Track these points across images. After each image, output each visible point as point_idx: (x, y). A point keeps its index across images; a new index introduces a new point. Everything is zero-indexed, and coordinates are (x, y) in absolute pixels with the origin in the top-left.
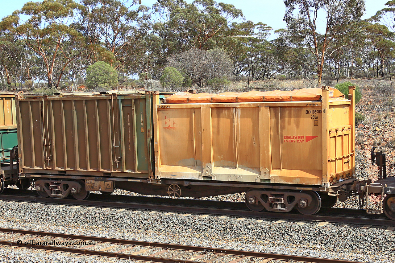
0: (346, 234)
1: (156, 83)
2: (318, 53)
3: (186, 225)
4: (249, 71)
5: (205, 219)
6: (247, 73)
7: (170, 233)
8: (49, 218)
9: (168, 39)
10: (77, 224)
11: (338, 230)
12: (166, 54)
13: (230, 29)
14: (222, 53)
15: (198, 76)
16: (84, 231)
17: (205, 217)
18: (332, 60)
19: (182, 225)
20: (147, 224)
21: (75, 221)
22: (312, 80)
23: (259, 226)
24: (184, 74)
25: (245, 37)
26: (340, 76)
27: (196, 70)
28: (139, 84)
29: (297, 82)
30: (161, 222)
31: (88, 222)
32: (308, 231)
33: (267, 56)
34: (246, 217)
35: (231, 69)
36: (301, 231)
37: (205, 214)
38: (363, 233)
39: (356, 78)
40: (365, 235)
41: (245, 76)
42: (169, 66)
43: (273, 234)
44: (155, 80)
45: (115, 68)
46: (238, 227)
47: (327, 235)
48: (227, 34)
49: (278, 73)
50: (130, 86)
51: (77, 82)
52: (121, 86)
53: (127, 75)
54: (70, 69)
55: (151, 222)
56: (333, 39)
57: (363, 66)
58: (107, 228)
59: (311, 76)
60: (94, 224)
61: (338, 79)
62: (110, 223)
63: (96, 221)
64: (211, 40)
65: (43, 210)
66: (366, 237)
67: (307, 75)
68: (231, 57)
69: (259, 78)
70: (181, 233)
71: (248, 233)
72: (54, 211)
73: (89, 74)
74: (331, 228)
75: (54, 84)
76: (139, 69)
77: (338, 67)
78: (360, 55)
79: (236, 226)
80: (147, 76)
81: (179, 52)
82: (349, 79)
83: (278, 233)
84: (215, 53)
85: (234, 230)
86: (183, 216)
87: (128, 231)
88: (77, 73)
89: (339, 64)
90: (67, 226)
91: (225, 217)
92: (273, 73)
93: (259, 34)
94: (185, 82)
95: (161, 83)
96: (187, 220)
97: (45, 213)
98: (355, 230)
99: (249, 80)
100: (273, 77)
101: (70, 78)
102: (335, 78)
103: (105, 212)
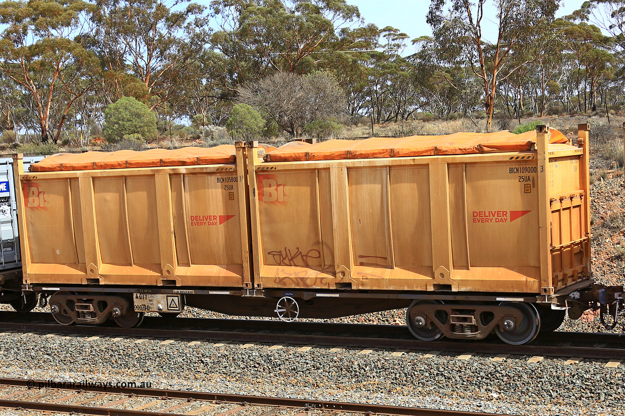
0: (540, 374)
1: (220, 131)
2: (485, 76)
3: (274, 364)
4: (373, 107)
5: (307, 354)
6: (370, 110)
7: (249, 378)
8: (49, 357)
9: (237, 58)
10: (94, 366)
11: (526, 368)
12: (234, 83)
13: (340, 38)
14: (327, 79)
15: (288, 118)
16: (107, 378)
17: (306, 349)
18: (510, 86)
19: (268, 365)
20: (210, 364)
21: (92, 362)
22: (476, 121)
23: (395, 363)
24: (266, 114)
25: (364, 52)
26: (522, 112)
27: (286, 109)
28: (192, 133)
29: (452, 123)
30: (234, 360)
31: (113, 363)
32: (477, 369)
33: (400, 82)
34: (373, 349)
35: (343, 104)
36: (465, 370)
37: (305, 345)
38: (568, 371)
39: (549, 114)
40: (571, 374)
41: (366, 115)
42: (240, 102)
43: (419, 376)
44: (217, 127)
45: (152, 108)
46: (361, 365)
47: (508, 375)
48: (334, 47)
49: (419, 111)
50: (177, 137)
51: (89, 132)
52: (161, 137)
53: (171, 119)
54: (77, 112)
55: (217, 360)
56: (511, 52)
57: (561, 95)
58: (145, 372)
59: (475, 114)
60: (123, 365)
61: (519, 117)
62: (149, 363)
63: (127, 360)
64: (309, 58)
65: (38, 344)
66: (573, 377)
67: (469, 111)
68: (342, 85)
69: (389, 118)
70: (266, 378)
71: (378, 375)
72: (56, 346)
73: (109, 118)
74: (515, 363)
75: (52, 137)
76: (191, 109)
77: (519, 97)
78: (555, 76)
79: (358, 365)
80: (205, 120)
81: (257, 79)
82: (538, 116)
83: (427, 375)
84: (316, 80)
85: (354, 371)
86: (270, 349)
87: (179, 376)
88: (88, 117)
89: (522, 92)
90: (79, 370)
91: (339, 349)
92: (412, 110)
93: (387, 48)
94: (268, 128)
95: (228, 131)
96: (277, 355)
97: (42, 350)
98: (554, 366)
99: (373, 122)
100: (412, 117)
101: (78, 126)
102: (515, 115)
103: (141, 345)
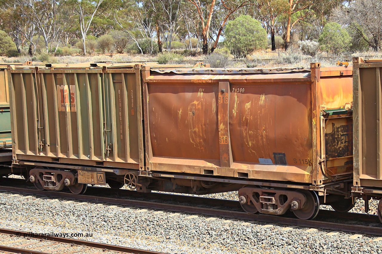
3: (259, 239)
8: (105, 224)
19: (255, 239)
20: (214, 236)
30: (232, 234)
55: (220, 233)
62: (172, 232)
63: (157, 229)
72: (112, 215)
96: (263, 232)
97: (101, 217)
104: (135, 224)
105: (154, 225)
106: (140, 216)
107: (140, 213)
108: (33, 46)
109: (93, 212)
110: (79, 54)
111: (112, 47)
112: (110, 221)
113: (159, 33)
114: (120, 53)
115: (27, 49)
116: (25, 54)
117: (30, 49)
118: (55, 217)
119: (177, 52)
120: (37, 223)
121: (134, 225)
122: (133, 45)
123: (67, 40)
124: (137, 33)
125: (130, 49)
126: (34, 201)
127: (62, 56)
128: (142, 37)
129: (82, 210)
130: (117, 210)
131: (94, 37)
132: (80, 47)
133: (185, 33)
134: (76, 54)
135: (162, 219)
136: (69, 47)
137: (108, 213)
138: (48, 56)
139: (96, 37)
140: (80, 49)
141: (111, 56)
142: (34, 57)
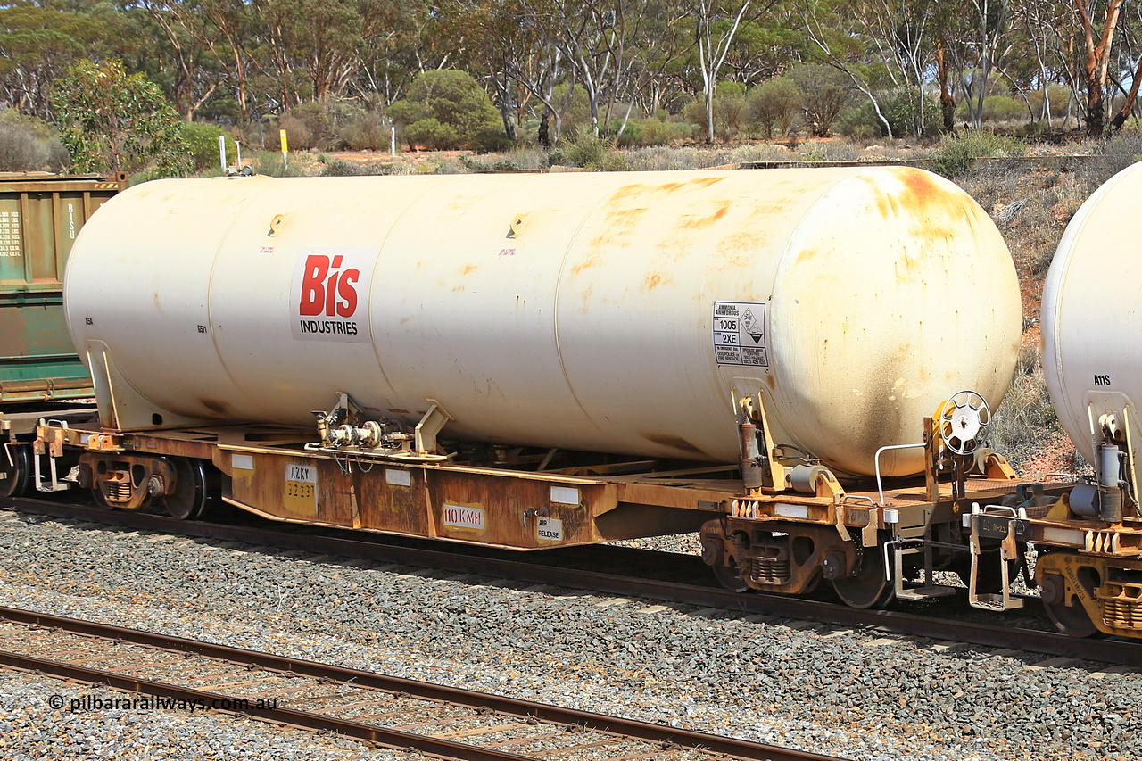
104: (863, 683)
105: (921, 687)
106: (878, 658)
107: (880, 647)
108: (553, 118)
109: (730, 644)
110: (693, 138)
111: (796, 118)
112: (785, 672)
113: (946, 69)
114: (821, 136)
115: (535, 126)
116: (527, 143)
117: (544, 127)
118: (613, 657)
119: (1001, 132)
120: (558, 673)
121: (860, 686)
122: (863, 110)
123: (656, 97)
124: (875, 71)
125: (849, 122)
126: (548, 605)
127: (640, 145)
128: (890, 84)
129: (695, 636)
130: (804, 639)
131: (741, 86)
132: (694, 119)
133: (1030, 70)
134: (684, 139)
135: (949, 671)
136: (663, 119)
137: (776, 647)
138: (598, 148)
139: (747, 84)
140: (694, 125)
141: (793, 145)
142: (554, 151)
